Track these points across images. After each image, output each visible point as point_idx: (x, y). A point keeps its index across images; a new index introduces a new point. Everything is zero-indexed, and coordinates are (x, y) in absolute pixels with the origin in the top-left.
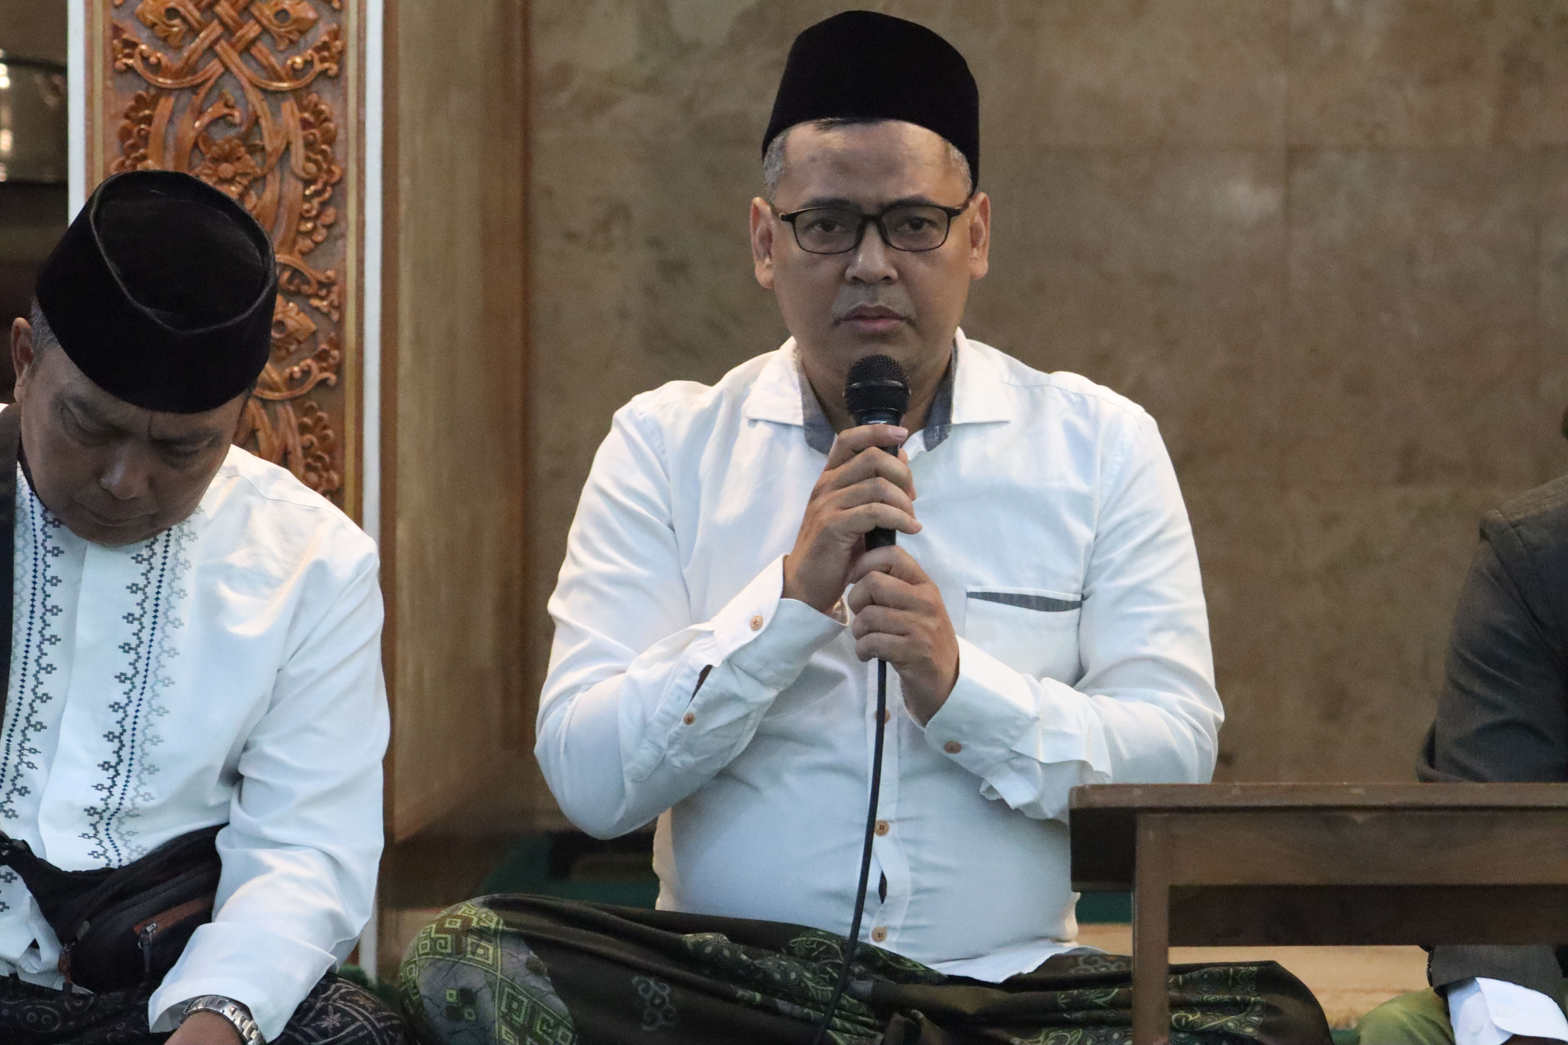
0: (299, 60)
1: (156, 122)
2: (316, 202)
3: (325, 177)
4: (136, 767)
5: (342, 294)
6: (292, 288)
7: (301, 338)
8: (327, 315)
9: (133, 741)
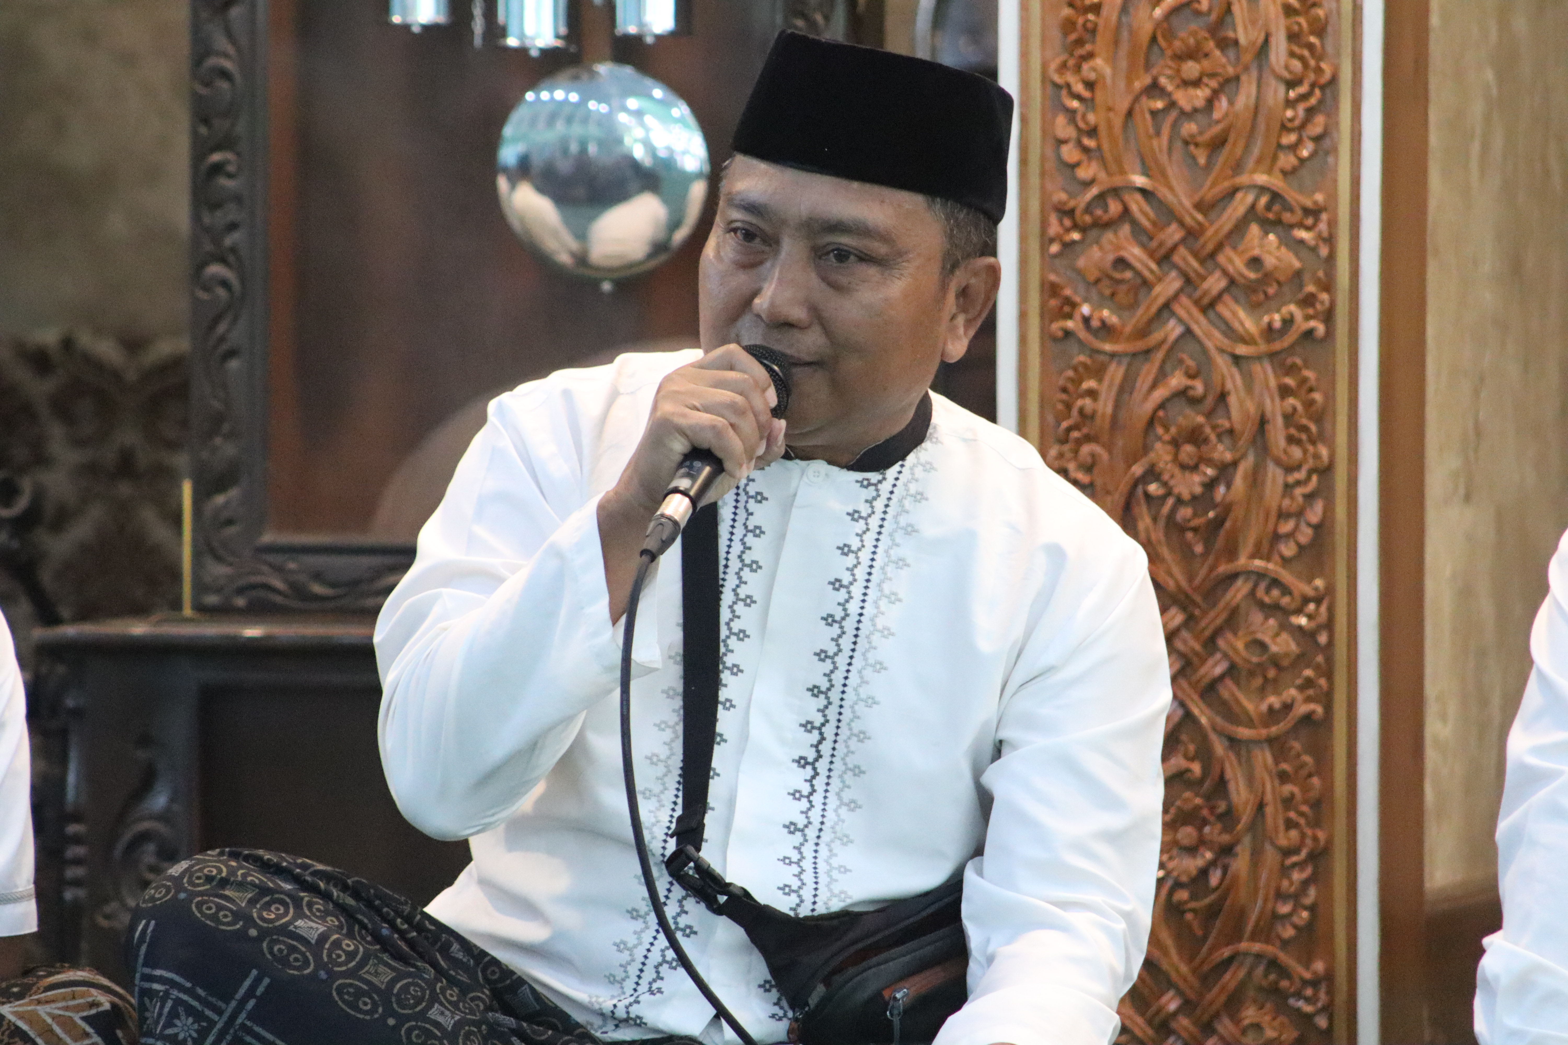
1: (1105, 11)
2: (1301, 109)
3: (1312, 76)
4: (838, 766)
5: (1333, 224)
6: (1271, 216)
7: (1282, 278)
8: (1314, 249)
9: (837, 734)
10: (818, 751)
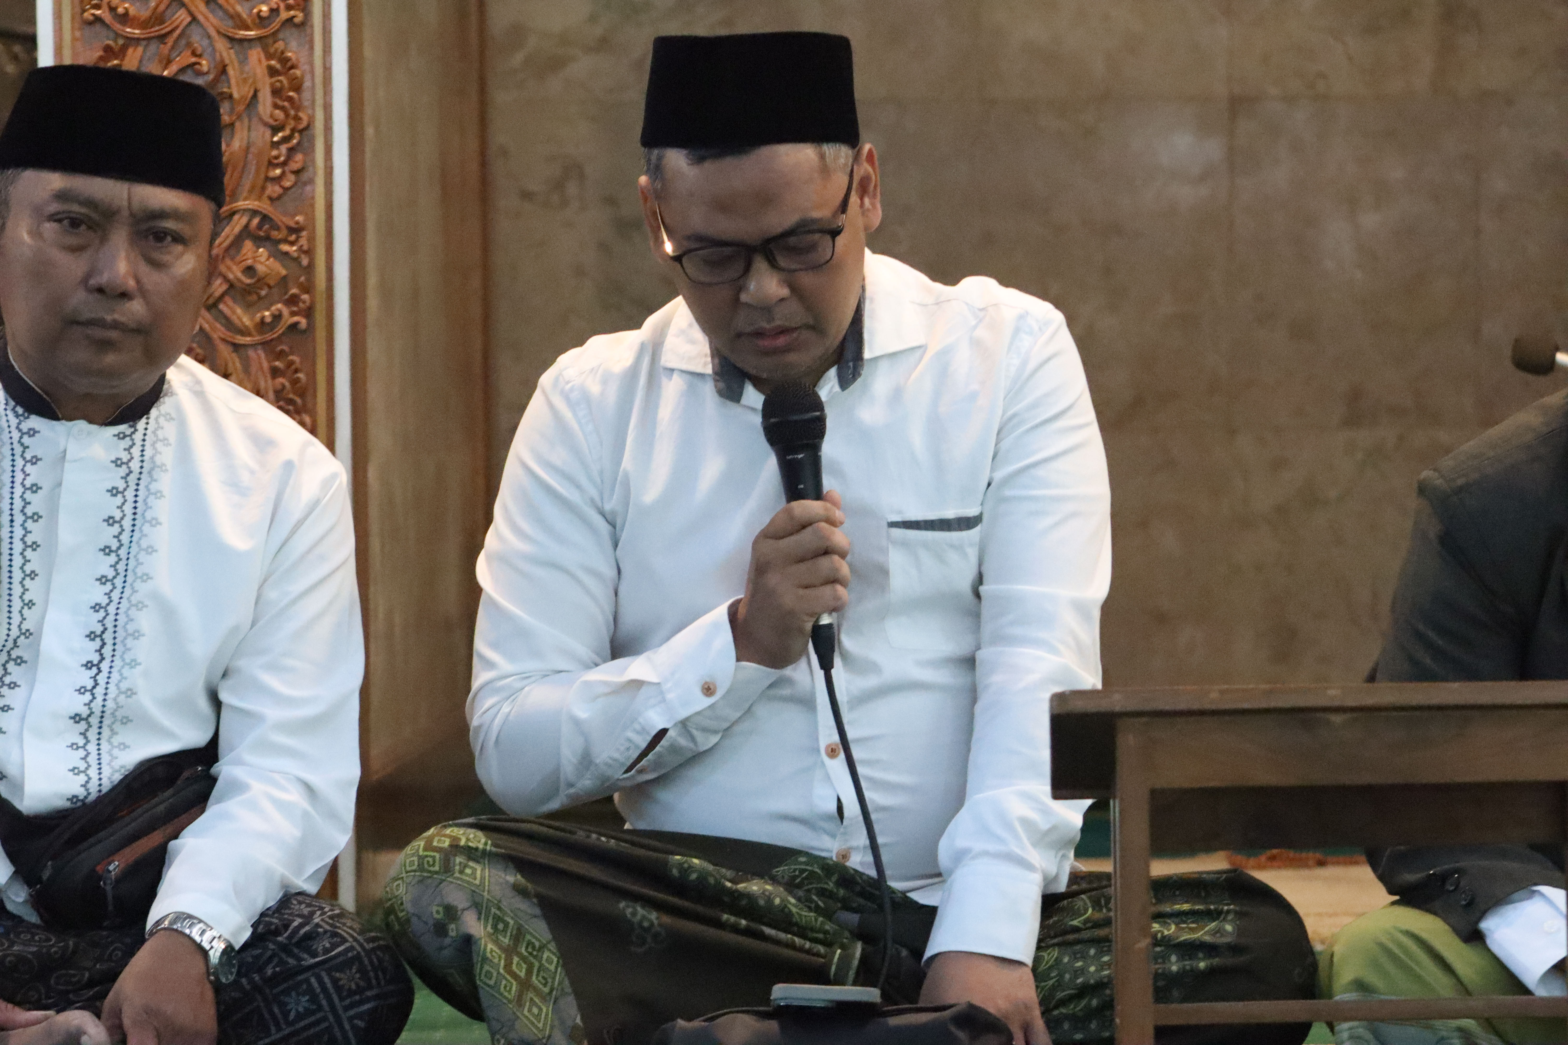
0: (265, 8)
2: (284, 148)
3: (292, 123)
5: (312, 239)
6: (262, 234)
7: (272, 283)
8: (296, 260)
9: (114, 639)
10: (101, 655)
